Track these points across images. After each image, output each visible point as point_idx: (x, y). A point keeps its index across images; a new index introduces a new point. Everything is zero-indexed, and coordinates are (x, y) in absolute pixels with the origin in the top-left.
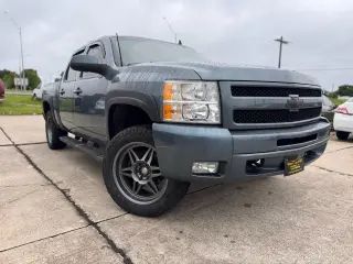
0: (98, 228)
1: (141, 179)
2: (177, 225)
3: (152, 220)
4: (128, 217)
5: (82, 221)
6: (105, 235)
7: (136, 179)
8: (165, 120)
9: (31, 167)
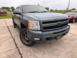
0: (18, 49)
1: (27, 39)
2: (34, 49)
3: (29, 47)
4: (25, 46)
5: (16, 47)
6: (19, 51)
7: (26, 39)
8: (29, 29)
9: (9, 32)
